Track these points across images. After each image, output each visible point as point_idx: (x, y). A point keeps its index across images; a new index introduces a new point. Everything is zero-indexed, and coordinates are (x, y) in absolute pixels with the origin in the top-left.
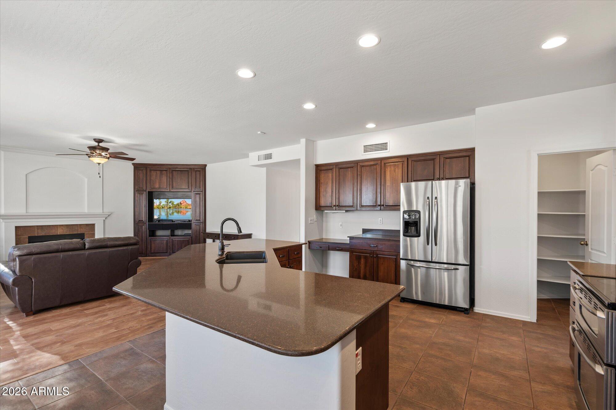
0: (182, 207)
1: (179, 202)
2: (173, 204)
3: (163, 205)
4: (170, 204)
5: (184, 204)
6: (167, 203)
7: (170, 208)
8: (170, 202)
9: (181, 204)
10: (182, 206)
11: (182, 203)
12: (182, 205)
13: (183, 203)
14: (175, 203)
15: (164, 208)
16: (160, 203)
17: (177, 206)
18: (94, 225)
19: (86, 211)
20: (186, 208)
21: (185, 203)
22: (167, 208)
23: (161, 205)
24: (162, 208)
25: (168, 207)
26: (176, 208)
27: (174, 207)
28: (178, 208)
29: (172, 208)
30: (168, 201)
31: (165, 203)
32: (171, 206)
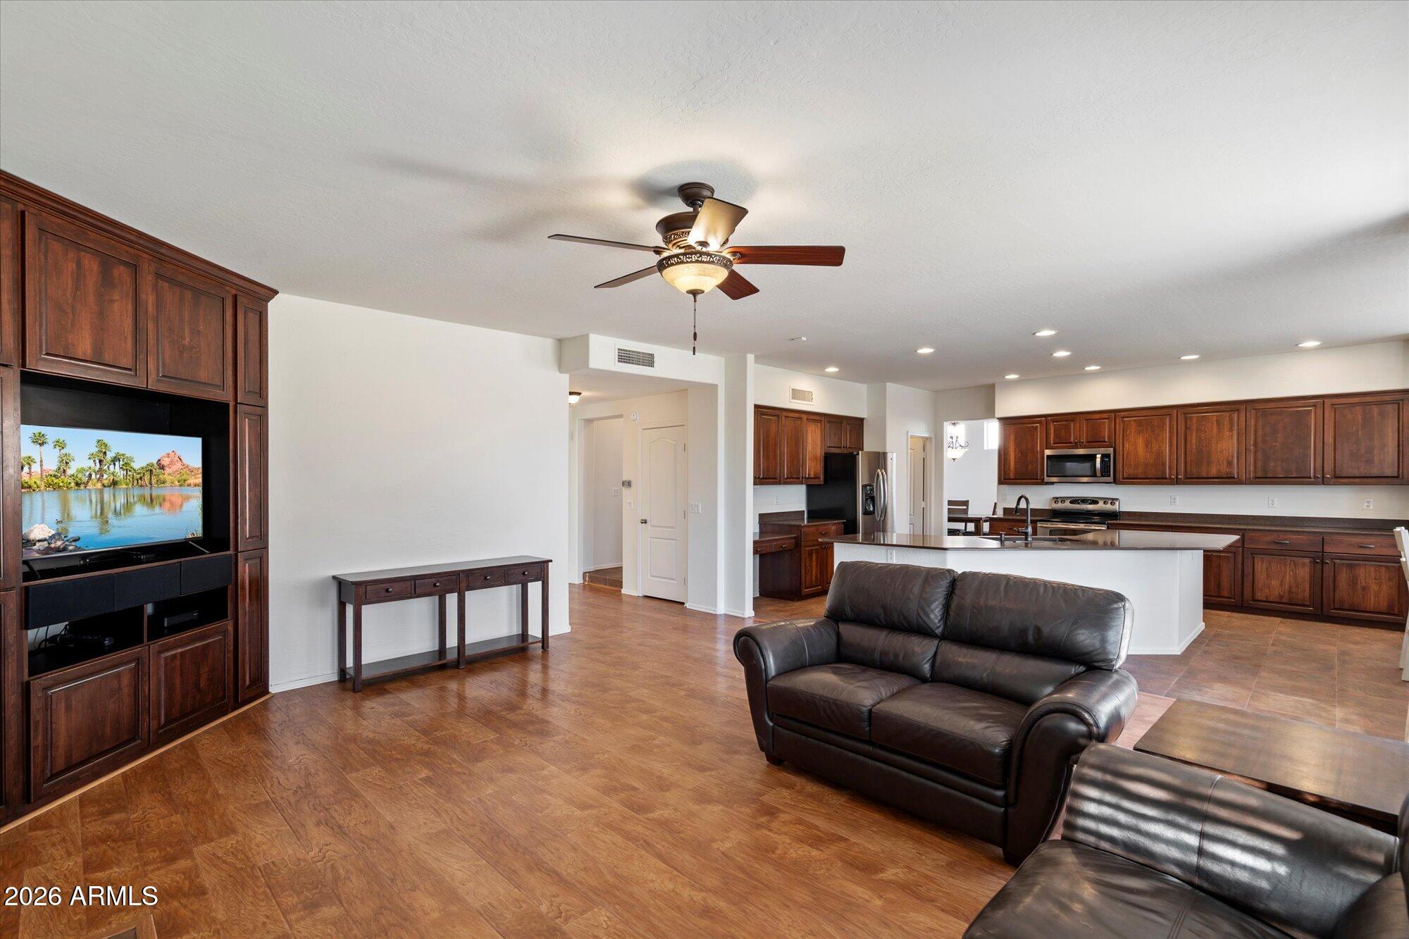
0: (168, 478)
1: (155, 462)
2: (126, 467)
3: (81, 469)
4: (117, 470)
5: (174, 468)
6: (101, 461)
7: (114, 483)
8: (115, 456)
9: (162, 468)
10: (167, 475)
11: (166, 462)
12: (168, 471)
13: (172, 463)
14: (137, 465)
15: (86, 484)
16: (66, 461)
17: (147, 478)
20: (183, 483)
21: (179, 465)
22: (99, 485)
23: (69, 472)
24: (75, 484)
25: (106, 482)
26: (141, 486)
27: (136, 482)
28: (151, 484)
29: (124, 486)
30: (105, 453)
31: (91, 463)
32: (120, 474)
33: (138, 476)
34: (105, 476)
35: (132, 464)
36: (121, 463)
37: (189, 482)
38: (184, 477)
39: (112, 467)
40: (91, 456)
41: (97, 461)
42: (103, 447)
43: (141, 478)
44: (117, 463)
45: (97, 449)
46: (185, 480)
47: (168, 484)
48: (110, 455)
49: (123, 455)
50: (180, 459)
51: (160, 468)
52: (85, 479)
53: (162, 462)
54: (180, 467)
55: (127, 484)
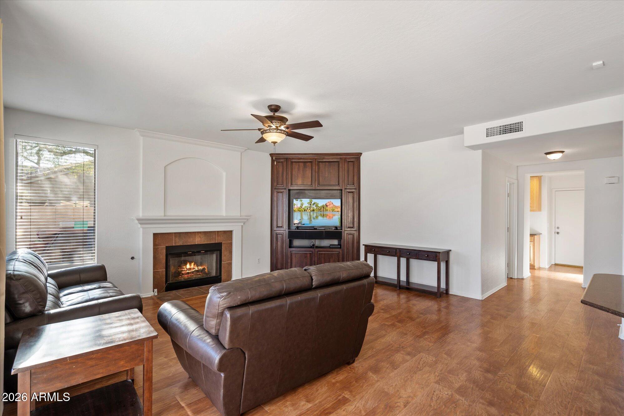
0: (329, 209)
2: (317, 206)
3: (306, 207)
4: (314, 207)
5: (330, 206)
6: (310, 204)
7: (313, 210)
8: (314, 204)
9: (327, 206)
10: (328, 208)
12: (328, 207)
13: (330, 204)
14: (319, 205)
15: (307, 210)
16: (302, 205)
17: (322, 209)
18: (231, 232)
19: (223, 213)
20: (333, 210)
22: (310, 211)
23: (303, 207)
24: (305, 210)
25: (311, 210)
26: (321, 211)
27: (319, 210)
28: (323, 211)
30: (311, 202)
31: (308, 205)
32: (315, 208)
33: (320, 208)
34: (311, 208)
37: (335, 210)
39: (313, 206)
40: (308, 203)
47: (328, 211)
49: (316, 203)
50: (334, 204)
52: (306, 209)
53: (327, 204)
54: (333, 206)
55: (317, 211)
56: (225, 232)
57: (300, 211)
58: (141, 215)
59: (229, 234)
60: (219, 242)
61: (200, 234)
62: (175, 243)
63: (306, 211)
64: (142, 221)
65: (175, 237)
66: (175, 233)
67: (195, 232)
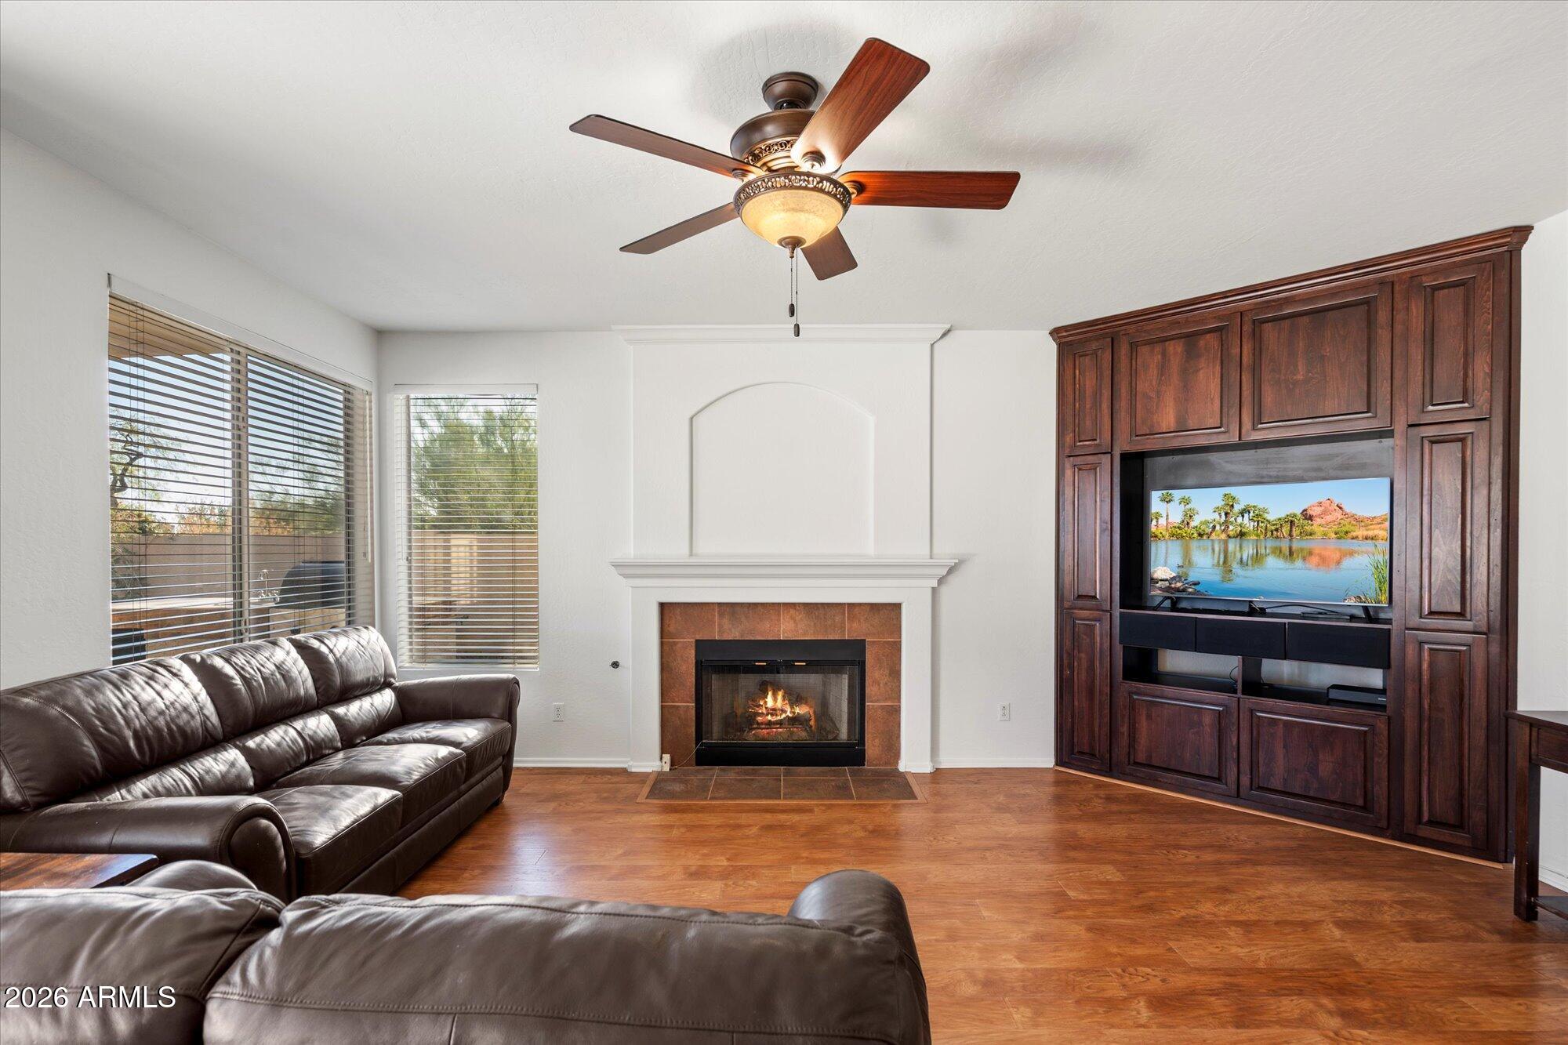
0: (1315, 528)
1: (1298, 512)
2: (1258, 518)
3: (1206, 523)
4: (1247, 522)
5: (1329, 518)
6: (1226, 514)
7: (1242, 534)
8: (1244, 508)
9: (1311, 518)
10: (1316, 526)
12: (1318, 521)
13: (1325, 513)
14: (1271, 517)
15: (1209, 535)
16: (1189, 515)
17: (1286, 529)
18: (896, 607)
19: (869, 548)
20: (1342, 535)
21: (1338, 514)
22: (1223, 536)
23: (1192, 524)
24: (1200, 535)
25: (1231, 533)
26: (1277, 537)
27: (1269, 534)
28: (1291, 535)
29: (1254, 537)
30: (1232, 506)
31: (1216, 515)
32: (1250, 525)
33: (1273, 528)
34: (1231, 528)
35: (1266, 515)
36: (1252, 514)
37: (1354, 534)
38: (1345, 529)
39: (1239, 520)
40: (1217, 510)
41: (1223, 514)
42: (1230, 502)
43: (1277, 530)
44: (1246, 515)
45: (1223, 503)
46: (1347, 533)
47: (1318, 537)
48: (1237, 508)
49: (1254, 507)
50: (1340, 508)
51: (1306, 519)
52: (1209, 531)
53: (1310, 512)
54: (1340, 517)
55: (1258, 535)
56: (874, 607)
57: (1180, 537)
58: (629, 552)
59: (890, 613)
60: (855, 636)
61: (792, 612)
62: (721, 632)
63: (1205, 537)
64: (628, 570)
65: (721, 615)
66: (719, 604)
67: (779, 604)
